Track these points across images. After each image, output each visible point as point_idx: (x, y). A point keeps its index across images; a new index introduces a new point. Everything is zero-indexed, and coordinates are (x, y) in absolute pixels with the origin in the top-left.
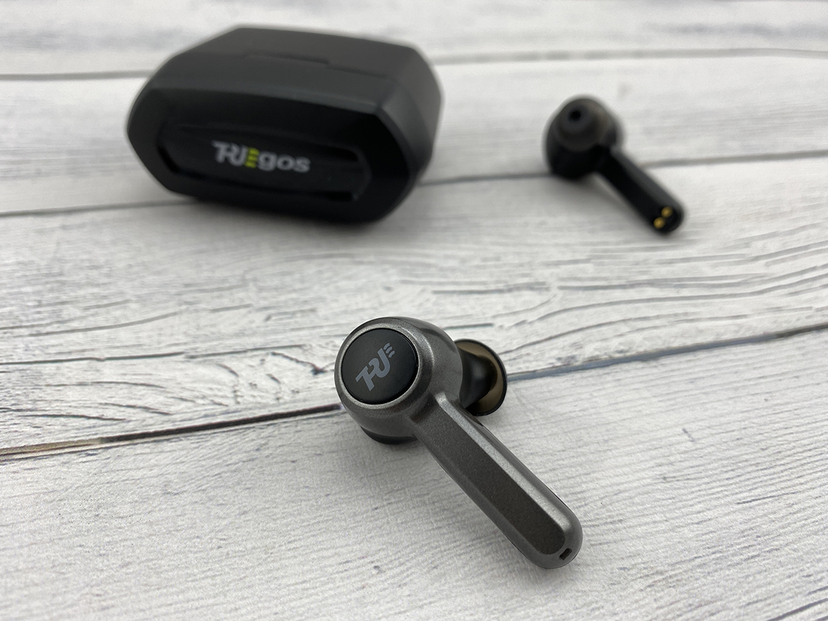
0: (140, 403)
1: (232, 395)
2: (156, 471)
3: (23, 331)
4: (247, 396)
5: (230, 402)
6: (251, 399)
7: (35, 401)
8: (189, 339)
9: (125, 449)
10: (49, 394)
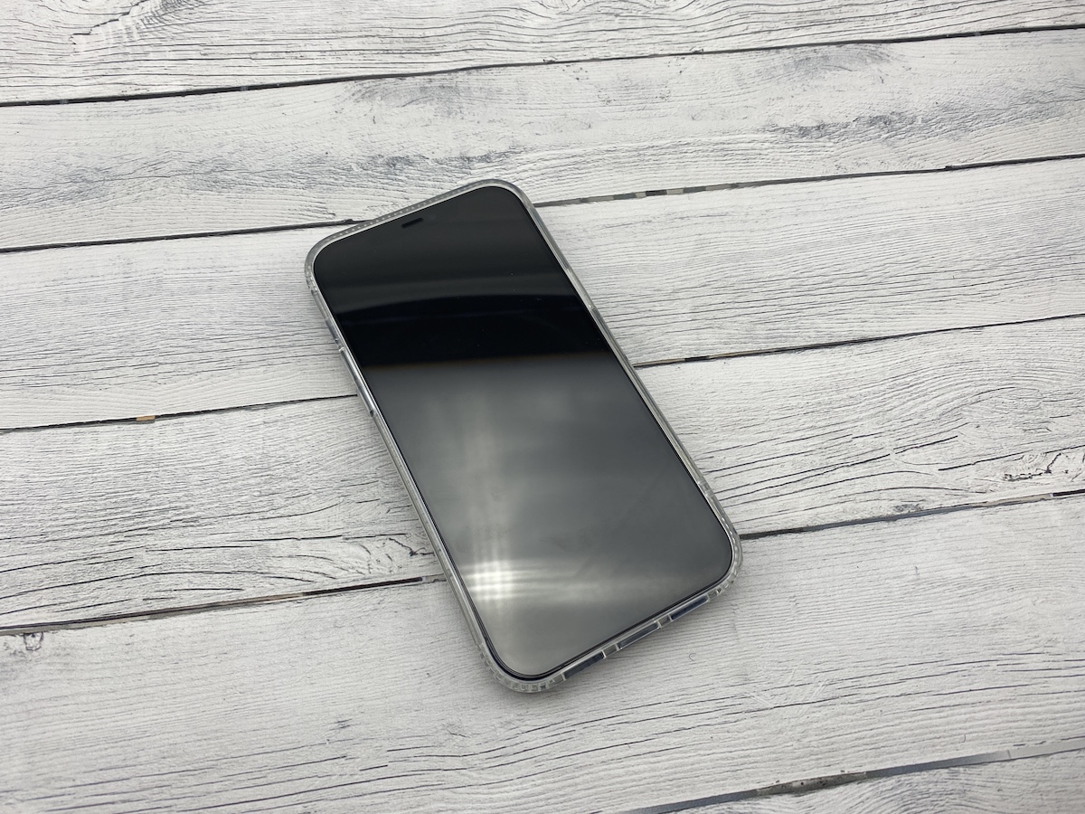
0: (321, 571)
1: (367, 567)
2: (330, 614)
3: (255, 516)
4: (376, 569)
5: (365, 572)
6: (377, 571)
7: (269, 567)
8: (345, 525)
9: (315, 600)
10: (274, 563)
